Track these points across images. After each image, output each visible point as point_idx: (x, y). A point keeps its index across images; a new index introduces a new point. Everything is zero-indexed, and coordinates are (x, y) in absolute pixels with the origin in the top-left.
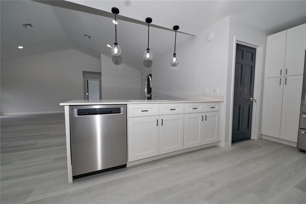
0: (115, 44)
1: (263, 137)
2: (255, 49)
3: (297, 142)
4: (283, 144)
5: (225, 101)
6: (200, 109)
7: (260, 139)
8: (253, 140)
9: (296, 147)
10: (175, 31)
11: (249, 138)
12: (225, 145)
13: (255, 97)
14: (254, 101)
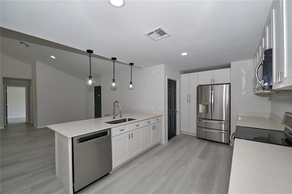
0: (89, 77)
1: (182, 133)
2: (175, 82)
3: (196, 133)
4: (190, 136)
5: (164, 115)
6: (151, 122)
7: (181, 134)
8: (177, 135)
9: (196, 136)
10: (131, 66)
11: (175, 135)
12: (165, 142)
13: (177, 110)
14: (177, 112)
